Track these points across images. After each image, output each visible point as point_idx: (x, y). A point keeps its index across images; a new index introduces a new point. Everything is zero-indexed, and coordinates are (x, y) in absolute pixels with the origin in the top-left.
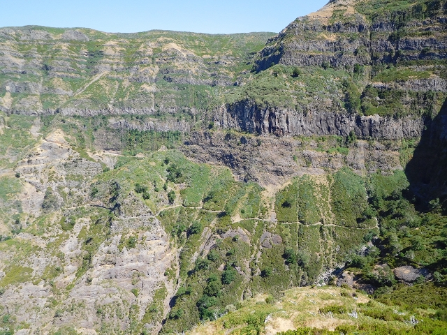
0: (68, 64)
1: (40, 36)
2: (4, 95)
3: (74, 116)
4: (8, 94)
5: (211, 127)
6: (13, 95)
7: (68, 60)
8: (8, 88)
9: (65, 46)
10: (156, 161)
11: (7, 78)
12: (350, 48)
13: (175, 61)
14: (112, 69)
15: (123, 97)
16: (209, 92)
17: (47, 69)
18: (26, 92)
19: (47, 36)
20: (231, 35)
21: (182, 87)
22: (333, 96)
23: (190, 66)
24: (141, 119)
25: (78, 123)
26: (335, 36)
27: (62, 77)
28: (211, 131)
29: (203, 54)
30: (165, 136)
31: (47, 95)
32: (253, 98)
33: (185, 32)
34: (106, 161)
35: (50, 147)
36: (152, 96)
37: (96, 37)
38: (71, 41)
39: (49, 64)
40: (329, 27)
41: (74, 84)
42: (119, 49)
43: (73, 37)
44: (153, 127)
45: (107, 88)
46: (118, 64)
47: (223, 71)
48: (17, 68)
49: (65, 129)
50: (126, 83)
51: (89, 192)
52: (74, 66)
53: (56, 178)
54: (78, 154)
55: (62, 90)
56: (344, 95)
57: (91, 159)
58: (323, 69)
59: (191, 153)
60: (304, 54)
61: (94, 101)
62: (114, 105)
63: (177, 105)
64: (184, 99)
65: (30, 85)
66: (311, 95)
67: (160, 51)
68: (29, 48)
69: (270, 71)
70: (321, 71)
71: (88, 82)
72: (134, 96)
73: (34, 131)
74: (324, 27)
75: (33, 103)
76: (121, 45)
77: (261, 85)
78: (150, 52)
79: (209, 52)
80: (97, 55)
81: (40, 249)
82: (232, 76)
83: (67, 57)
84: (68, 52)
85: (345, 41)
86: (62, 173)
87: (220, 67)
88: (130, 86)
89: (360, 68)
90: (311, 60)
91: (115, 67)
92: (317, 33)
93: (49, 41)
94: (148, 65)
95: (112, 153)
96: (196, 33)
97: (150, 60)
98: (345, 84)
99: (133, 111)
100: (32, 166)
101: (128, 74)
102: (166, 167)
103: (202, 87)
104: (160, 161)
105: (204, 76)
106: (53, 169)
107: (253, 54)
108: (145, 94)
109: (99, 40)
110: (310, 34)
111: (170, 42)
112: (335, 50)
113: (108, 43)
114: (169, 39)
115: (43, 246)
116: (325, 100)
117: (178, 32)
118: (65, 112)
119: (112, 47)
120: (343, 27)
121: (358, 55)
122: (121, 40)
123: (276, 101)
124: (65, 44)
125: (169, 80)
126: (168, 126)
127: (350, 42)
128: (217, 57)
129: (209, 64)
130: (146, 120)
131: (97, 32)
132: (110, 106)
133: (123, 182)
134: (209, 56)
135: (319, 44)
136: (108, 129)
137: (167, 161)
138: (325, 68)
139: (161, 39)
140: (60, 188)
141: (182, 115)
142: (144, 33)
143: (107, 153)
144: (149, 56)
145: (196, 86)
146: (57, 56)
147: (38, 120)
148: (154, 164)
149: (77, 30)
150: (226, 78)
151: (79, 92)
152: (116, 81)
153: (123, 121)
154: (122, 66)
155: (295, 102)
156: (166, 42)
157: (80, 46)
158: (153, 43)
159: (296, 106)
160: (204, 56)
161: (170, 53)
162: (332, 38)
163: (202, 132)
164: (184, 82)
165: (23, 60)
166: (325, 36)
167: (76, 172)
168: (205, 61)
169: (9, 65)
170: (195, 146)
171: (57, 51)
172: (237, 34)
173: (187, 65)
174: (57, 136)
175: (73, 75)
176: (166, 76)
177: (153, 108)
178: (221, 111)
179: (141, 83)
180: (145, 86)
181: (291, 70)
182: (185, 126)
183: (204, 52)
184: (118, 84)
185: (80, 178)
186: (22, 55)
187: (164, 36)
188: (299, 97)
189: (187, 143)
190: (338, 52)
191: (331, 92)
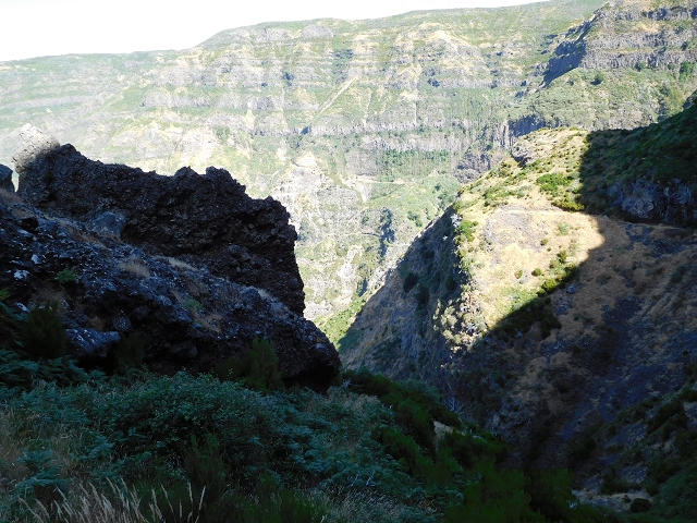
0: (312, 69)
1: (276, 35)
2: (246, 113)
3: (325, 136)
4: (250, 112)
5: (489, 147)
6: (255, 113)
7: (311, 65)
8: (249, 105)
9: (306, 47)
10: (426, 188)
11: (248, 93)
12: (678, 41)
13: (443, 57)
14: (363, 73)
15: (379, 109)
16: (487, 97)
17: (288, 78)
18: (269, 109)
19: (285, 35)
20: (522, 7)
21: (453, 93)
22: (644, 107)
23: (463, 62)
24: (401, 136)
25: (329, 144)
26: (657, 25)
27: (306, 87)
28: (489, 152)
29: (481, 42)
30: (430, 157)
31: (291, 111)
32: (542, 113)
33: (455, 10)
34: (360, 188)
35: (303, 174)
36: (414, 106)
37: (342, 30)
38: (312, 39)
39: (290, 72)
40: (651, 13)
41: (321, 95)
42: (370, 44)
43: (316, 34)
44: (414, 146)
45: (359, 98)
46: (370, 66)
47: (507, 65)
48: (256, 79)
49: (316, 151)
50: (381, 91)
51: (360, 219)
52: (318, 72)
53: (311, 207)
54: (331, 180)
55: (308, 104)
56: (658, 106)
57: (346, 187)
58: (636, 72)
59: (466, 178)
60: (612, 53)
61: (346, 116)
62: (368, 120)
63: (446, 116)
64: (454, 108)
65: (273, 100)
66: (615, 107)
67: (423, 43)
68: (267, 53)
69: (565, 78)
70: (633, 74)
71: (336, 91)
72: (392, 107)
73: (281, 154)
74: (644, 14)
75: (278, 122)
76: (373, 39)
77: (552, 98)
78: (410, 47)
79: (489, 37)
80: (344, 56)
81: (319, 273)
82: (520, 71)
83: (311, 61)
84: (311, 54)
85: (671, 32)
86: (315, 202)
87: (503, 60)
88: (387, 94)
89: (689, 67)
90: (622, 61)
91: (366, 69)
92: (633, 23)
93: (288, 41)
94: (409, 65)
95: (366, 179)
96: (471, 10)
97: (410, 58)
98: (664, 91)
99: (391, 127)
100: (285, 194)
101: (383, 77)
102: (439, 193)
103: (478, 91)
104: (431, 187)
105: (481, 75)
106: (305, 199)
107: (553, 37)
108: (405, 104)
109: (345, 34)
110: (622, 26)
111: (436, 29)
112: (657, 45)
113: (357, 39)
114: (434, 25)
115: (321, 270)
116: (633, 112)
117: (445, 11)
118: (315, 131)
119: (362, 42)
120: (670, 12)
121: (687, 49)
122: (373, 31)
123: (569, 117)
124: (307, 44)
125: (436, 84)
126: (433, 144)
127: (677, 32)
128: (500, 46)
129: (489, 56)
130: (406, 137)
131: (343, 22)
132: (364, 122)
133: (394, 209)
134: (489, 45)
135: (633, 38)
136: (362, 149)
137: (438, 188)
138: (639, 69)
139: (424, 26)
140: (315, 219)
141: (451, 129)
142: (401, 16)
143: (360, 178)
144: (409, 53)
145: (470, 90)
146: (300, 62)
147: (283, 142)
148: (425, 191)
149: (319, 23)
150: (512, 76)
151: (327, 105)
152: (369, 89)
153: (379, 139)
154: (375, 68)
155: (593, 117)
156: (431, 30)
157: (324, 45)
158: (414, 33)
159: (594, 122)
160: (482, 46)
161: (436, 46)
162: (653, 28)
163: (479, 154)
164: (455, 86)
165: (261, 69)
166: (644, 27)
167: (329, 201)
168: (484, 53)
169: (249, 77)
170: (471, 171)
171: (298, 54)
172: (531, 5)
173: (458, 62)
174: (308, 160)
175: (318, 83)
176: (432, 80)
177: (415, 122)
178: (502, 129)
179: (400, 90)
180: (405, 94)
181: (592, 77)
182: (454, 143)
183: (482, 39)
184: (371, 92)
185: (334, 208)
186: (259, 62)
187: (428, 20)
188: (599, 110)
189: (461, 167)
190: (660, 47)
191: (642, 102)
